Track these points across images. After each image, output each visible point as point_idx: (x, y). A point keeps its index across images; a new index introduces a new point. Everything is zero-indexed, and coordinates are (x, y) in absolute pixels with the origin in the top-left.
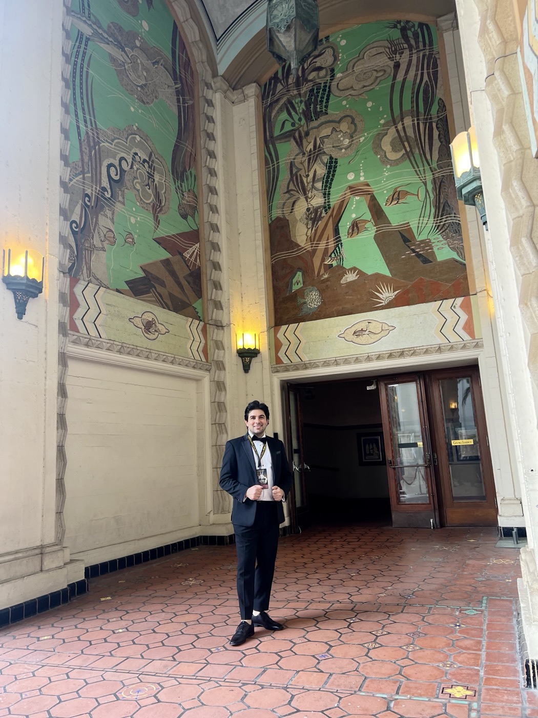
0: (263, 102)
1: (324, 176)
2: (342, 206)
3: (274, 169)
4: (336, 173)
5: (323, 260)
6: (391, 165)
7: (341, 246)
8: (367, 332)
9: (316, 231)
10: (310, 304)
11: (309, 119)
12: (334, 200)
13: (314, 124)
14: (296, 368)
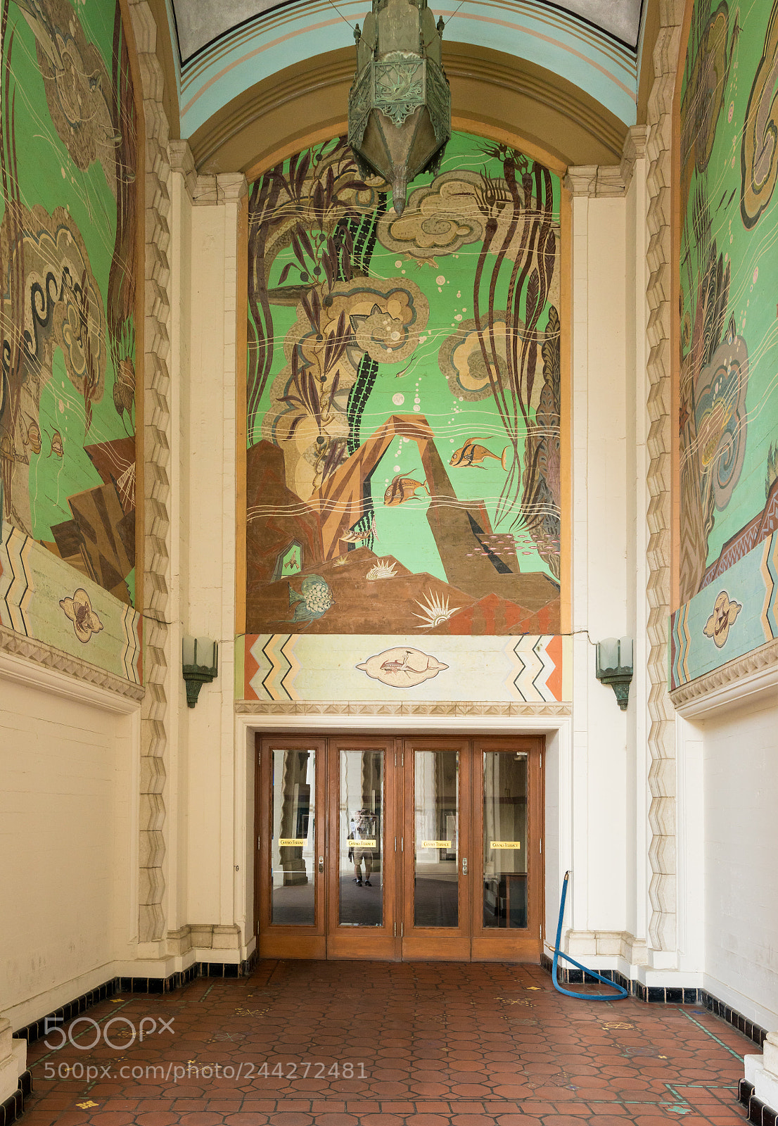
0: (250, 216)
1: (353, 387)
2: (379, 448)
3: (262, 350)
4: (374, 387)
5: (339, 533)
6: (465, 398)
7: (372, 516)
8: (403, 668)
9: (331, 480)
10: (311, 605)
11: (334, 275)
12: (367, 434)
13: (343, 287)
14: (280, 709)
